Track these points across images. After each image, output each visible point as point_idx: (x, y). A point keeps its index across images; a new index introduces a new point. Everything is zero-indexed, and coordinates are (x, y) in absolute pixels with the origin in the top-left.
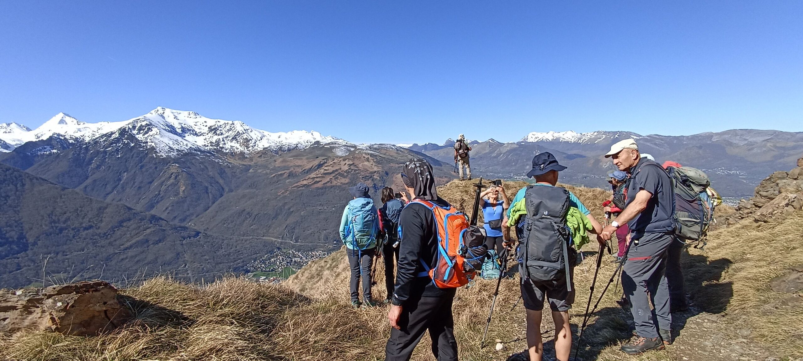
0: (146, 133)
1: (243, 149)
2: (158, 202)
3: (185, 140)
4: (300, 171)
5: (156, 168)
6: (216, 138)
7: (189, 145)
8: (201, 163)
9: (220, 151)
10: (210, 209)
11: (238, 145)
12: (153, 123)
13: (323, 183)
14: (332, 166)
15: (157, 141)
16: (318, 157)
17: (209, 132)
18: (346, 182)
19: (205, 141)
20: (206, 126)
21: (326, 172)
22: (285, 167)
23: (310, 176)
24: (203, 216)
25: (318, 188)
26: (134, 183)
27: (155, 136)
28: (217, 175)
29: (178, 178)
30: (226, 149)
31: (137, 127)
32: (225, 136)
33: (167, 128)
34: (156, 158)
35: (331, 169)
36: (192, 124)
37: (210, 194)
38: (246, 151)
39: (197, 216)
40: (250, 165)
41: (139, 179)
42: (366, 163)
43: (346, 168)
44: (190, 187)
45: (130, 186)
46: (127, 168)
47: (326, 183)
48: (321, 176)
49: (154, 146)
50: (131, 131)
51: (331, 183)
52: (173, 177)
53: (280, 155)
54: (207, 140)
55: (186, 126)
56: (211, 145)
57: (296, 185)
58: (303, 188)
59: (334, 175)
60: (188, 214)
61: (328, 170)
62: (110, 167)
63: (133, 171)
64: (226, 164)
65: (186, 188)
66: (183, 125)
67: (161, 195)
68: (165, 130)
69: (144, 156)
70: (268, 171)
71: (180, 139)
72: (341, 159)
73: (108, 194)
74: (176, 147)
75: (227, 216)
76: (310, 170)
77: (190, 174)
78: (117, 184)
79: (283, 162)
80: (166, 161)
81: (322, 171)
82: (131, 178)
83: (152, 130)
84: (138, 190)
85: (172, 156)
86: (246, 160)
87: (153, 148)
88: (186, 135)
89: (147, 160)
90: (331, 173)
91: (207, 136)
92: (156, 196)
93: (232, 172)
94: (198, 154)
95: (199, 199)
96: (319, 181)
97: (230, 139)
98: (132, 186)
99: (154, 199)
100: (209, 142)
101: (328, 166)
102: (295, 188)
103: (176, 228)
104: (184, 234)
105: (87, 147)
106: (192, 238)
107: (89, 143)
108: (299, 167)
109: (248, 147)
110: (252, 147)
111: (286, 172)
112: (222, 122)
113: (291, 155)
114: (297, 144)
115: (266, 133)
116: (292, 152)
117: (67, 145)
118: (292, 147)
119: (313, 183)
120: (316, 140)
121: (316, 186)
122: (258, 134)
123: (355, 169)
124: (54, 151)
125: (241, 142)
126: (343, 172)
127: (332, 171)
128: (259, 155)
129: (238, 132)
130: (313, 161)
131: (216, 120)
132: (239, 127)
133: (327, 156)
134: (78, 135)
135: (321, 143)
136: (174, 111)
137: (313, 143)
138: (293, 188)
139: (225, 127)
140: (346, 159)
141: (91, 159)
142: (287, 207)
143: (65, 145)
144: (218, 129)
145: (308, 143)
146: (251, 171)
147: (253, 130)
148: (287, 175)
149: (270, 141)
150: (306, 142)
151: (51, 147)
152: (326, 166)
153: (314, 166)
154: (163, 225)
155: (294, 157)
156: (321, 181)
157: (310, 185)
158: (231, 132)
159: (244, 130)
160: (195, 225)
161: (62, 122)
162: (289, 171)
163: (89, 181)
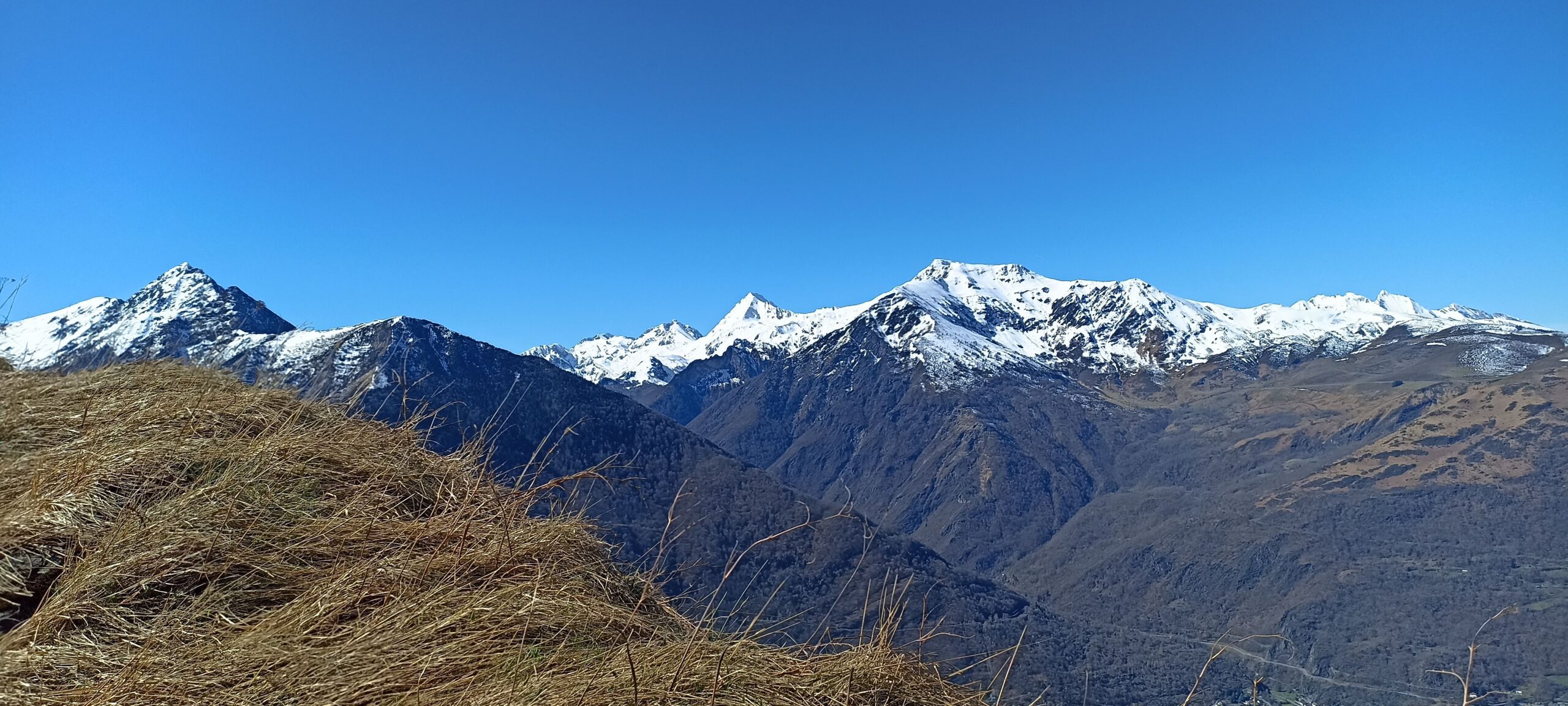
0: (908, 328)
1: (1147, 363)
2: (929, 510)
3: (994, 342)
4: (1336, 430)
5: (926, 418)
6: (1072, 332)
7: (1005, 357)
8: (1035, 405)
9: (1083, 369)
10: (1054, 538)
11: (1132, 352)
12: (922, 304)
13: (1418, 475)
14: (1456, 412)
15: (929, 350)
16: (1399, 383)
17: (1055, 318)
18: (1519, 473)
19: (1045, 344)
20: (1047, 301)
21: (1431, 434)
22: (1280, 416)
23: (1370, 447)
24: (1036, 558)
25: (1400, 493)
26: (879, 457)
27: (926, 336)
28: (1074, 439)
29: (975, 446)
30: (1101, 365)
31: (888, 316)
32: (1097, 325)
33: (953, 313)
34: (927, 394)
35: (1451, 425)
36: (1012, 299)
37: (1054, 494)
38: (1156, 368)
39: (1023, 555)
40: (1168, 412)
41: (888, 449)
43: (1517, 420)
44: (1004, 472)
45: (872, 463)
46: (866, 419)
47: (1434, 474)
48: (1411, 447)
49: (923, 361)
50: (875, 327)
51: (1454, 474)
52: (965, 442)
53: (1264, 378)
54: (1050, 339)
55: (997, 304)
56: (1059, 355)
57: (1319, 476)
58: (1346, 489)
59: (1463, 445)
60: (1000, 548)
61: (1440, 427)
62: (832, 416)
63: (879, 426)
64: (1098, 408)
65: (993, 477)
66: (989, 303)
67: (937, 492)
68: (947, 317)
69: (902, 387)
70: (1224, 430)
71: (982, 341)
72: (1493, 388)
73: (827, 484)
74: (971, 362)
75: (1100, 562)
76: (1371, 428)
77: (1004, 437)
78: (845, 459)
79: (1272, 399)
80: (947, 402)
81: (1418, 431)
82: (872, 445)
83: (919, 322)
84: (887, 475)
85: (964, 389)
86: (1157, 394)
87: (919, 366)
88: (998, 328)
89: (907, 397)
90: (1452, 440)
91: (1048, 331)
92: (926, 493)
93: (1117, 432)
94: (1025, 381)
95: (1025, 508)
96: (1407, 468)
97: (1111, 333)
98: (875, 466)
99: (921, 500)
100: (1053, 347)
101: (1440, 413)
102: (1313, 488)
103: (966, 584)
104: (987, 602)
105: (791, 371)
106: (1006, 618)
107: (795, 358)
108: (1332, 417)
109: (1161, 356)
110: (1175, 354)
111: (1284, 435)
112: (1089, 286)
113: (1302, 375)
114: (1325, 341)
115: (1218, 310)
116: (1304, 368)
117: (757, 366)
118: (1304, 351)
119: (1382, 470)
120: (1394, 324)
121: (1394, 482)
122: (1192, 313)
123: (1559, 424)
124: (736, 380)
125: (1143, 341)
126: (1504, 435)
127: (1456, 430)
128: (1196, 379)
129: (1134, 312)
130: (1384, 395)
131: (1073, 283)
132: (1136, 299)
133: (1437, 379)
134: (776, 342)
135: (1415, 334)
136: (970, 267)
137: (1384, 333)
138: (1306, 486)
139: (1096, 301)
140: (1516, 389)
141: (799, 398)
142: (1285, 551)
143: (754, 367)
144: (1079, 308)
145: (1364, 334)
146: (1171, 428)
147: (1179, 304)
148: (1289, 443)
149: (1230, 336)
150: (1355, 330)
151: (730, 372)
152: (1432, 414)
153: (1388, 412)
154: (938, 572)
155: (1312, 383)
156: (1414, 466)
157: (1374, 480)
158: (1112, 314)
159: (1152, 305)
160: (1016, 580)
161: (751, 313)
162: (1293, 430)
163: (793, 450)
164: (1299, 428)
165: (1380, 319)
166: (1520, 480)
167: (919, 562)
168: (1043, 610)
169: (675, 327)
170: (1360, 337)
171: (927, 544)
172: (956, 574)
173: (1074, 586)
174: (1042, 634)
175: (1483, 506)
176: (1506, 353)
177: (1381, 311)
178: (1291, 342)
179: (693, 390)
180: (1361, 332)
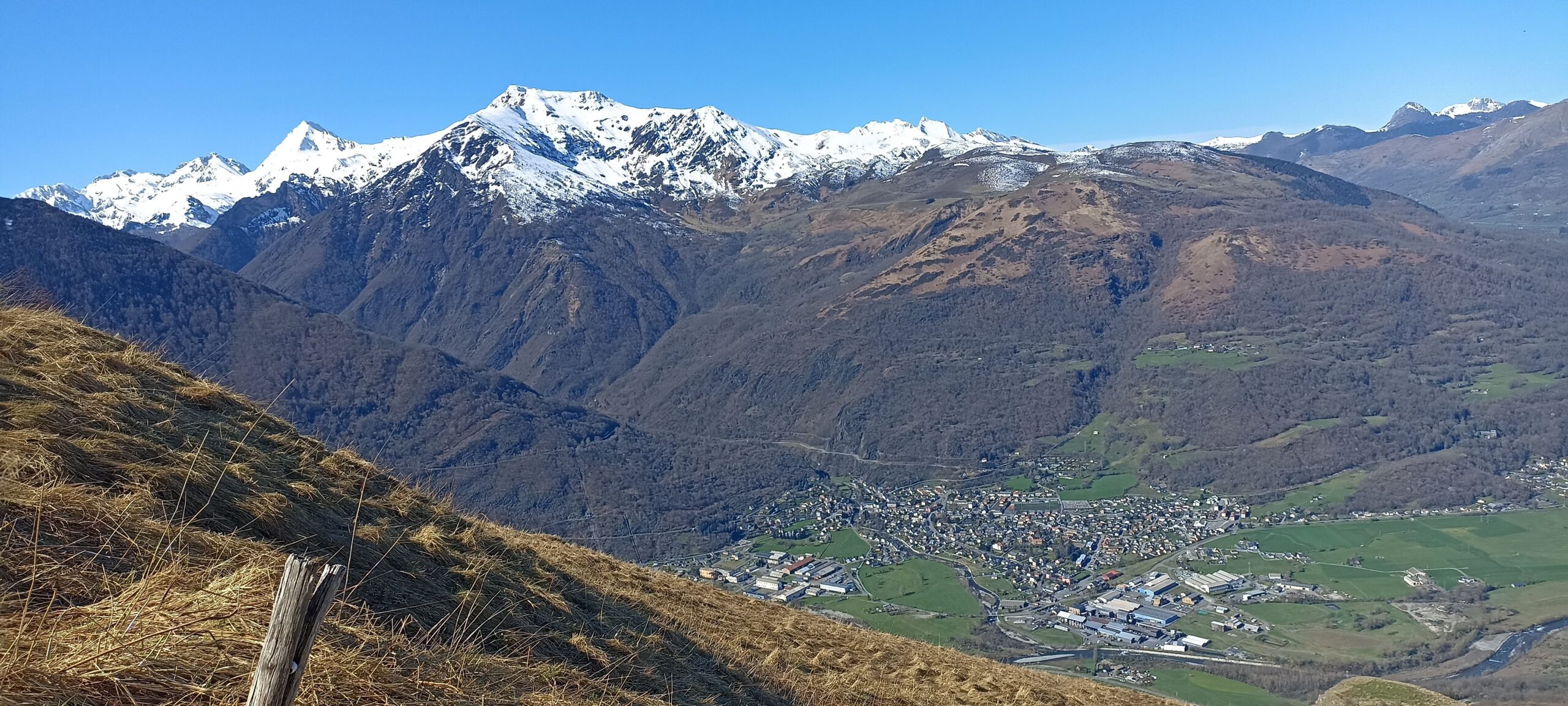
0: (485, 159)
1: (723, 189)
2: (519, 344)
3: (575, 172)
4: (882, 244)
5: (511, 252)
6: (652, 160)
7: (588, 187)
8: (619, 234)
9: (664, 197)
10: (642, 361)
11: (708, 179)
12: (499, 133)
13: (945, 280)
14: (975, 223)
15: (509, 181)
16: (932, 201)
17: (635, 147)
18: (1021, 273)
19: (627, 172)
20: (627, 129)
21: (955, 244)
22: (836, 234)
23: (908, 259)
24: (626, 381)
25: (931, 296)
26: (464, 294)
27: (505, 167)
28: (657, 265)
29: (562, 278)
30: (680, 192)
31: (463, 146)
32: (675, 153)
33: (532, 142)
34: (509, 226)
35: (970, 235)
36: (592, 128)
37: (641, 320)
38: (731, 194)
39: (613, 380)
40: (742, 235)
41: (473, 284)
42: (1085, 210)
43: (1019, 228)
44: (591, 301)
45: (456, 301)
46: (446, 256)
47: (957, 279)
48: (940, 257)
49: (504, 193)
50: (451, 158)
51: (973, 278)
52: (551, 275)
53: (825, 200)
54: (632, 168)
55: (576, 132)
56: (640, 183)
57: (868, 287)
58: (889, 296)
59: (980, 253)
60: (591, 375)
61: (962, 237)
62: (409, 254)
63: (461, 262)
64: (679, 234)
65: (582, 306)
66: (569, 131)
67: (526, 325)
68: (526, 147)
69: (483, 221)
70: (791, 250)
71: (563, 171)
72: (1003, 202)
73: (409, 325)
74: (553, 193)
75: (685, 379)
76: (909, 242)
77: (590, 267)
78: (427, 297)
79: (830, 220)
80: (533, 234)
81: (945, 241)
82: (456, 281)
83: (496, 152)
84: (473, 313)
85: (547, 221)
86: (732, 219)
87: (501, 200)
88: (579, 158)
89: (489, 231)
90: (971, 249)
91: (629, 159)
92: (514, 327)
93: (698, 256)
94: (609, 210)
95: (614, 335)
96: (937, 275)
97: (689, 161)
98: (460, 303)
99: (510, 335)
100: (635, 175)
101: (962, 225)
102: (864, 298)
103: (558, 412)
104: (579, 427)
105: (358, 207)
106: (597, 440)
107: (363, 194)
108: (879, 233)
109: (735, 182)
110: (747, 180)
111: (840, 251)
112: (667, 114)
113: (855, 196)
114: (874, 164)
115: (784, 137)
116: (857, 189)
117: (319, 203)
118: (857, 174)
119: (918, 278)
120: (929, 147)
121: (926, 288)
122: (762, 140)
123: (1050, 230)
124: (295, 219)
125: (719, 167)
126: (1010, 242)
127: (974, 240)
128: (766, 203)
129: (709, 140)
130: (920, 212)
131: (651, 111)
132: (710, 125)
133: (961, 196)
134: (339, 176)
135: (946, 156)
136: (546, 94)
137: (921, 156)
138: (858, 296)
139: (674, 129)
140: (1019, 202)
141: (370, 237)
142: (841, 354)
143: (316, 204)
144: (657, 136)
145: (905, 157)
146: (746, 250)
147: (750, 131)
148: (844, 258)
149: (795, 161)
150: (898, 154)
151: (286, 211)
152: (956, 227)
153: (923, 227)
154: (529, 404)
155: (864, 203)
156: (942, 272)
157: (911, 286)
158: (689, 142)
159: (726, 132)
160: (608, 404)
161: (307, 144)
162: (847, 247)
163: (367, 293)
164: (853, 245)
165: (918, 144)
166: (1021, 279)
167: (509, 395)
168: (632, 429)
169: (215, 162)
170: (902, 160)
171: (518, 378)
172: (548, 404)
173: (662, 404)
174: (632, 451)
175: (994, 304)
176: (1014, 171)
177: (922, 136)
178: (846, 166)
179: (244, 232)
180: (903, 155)
